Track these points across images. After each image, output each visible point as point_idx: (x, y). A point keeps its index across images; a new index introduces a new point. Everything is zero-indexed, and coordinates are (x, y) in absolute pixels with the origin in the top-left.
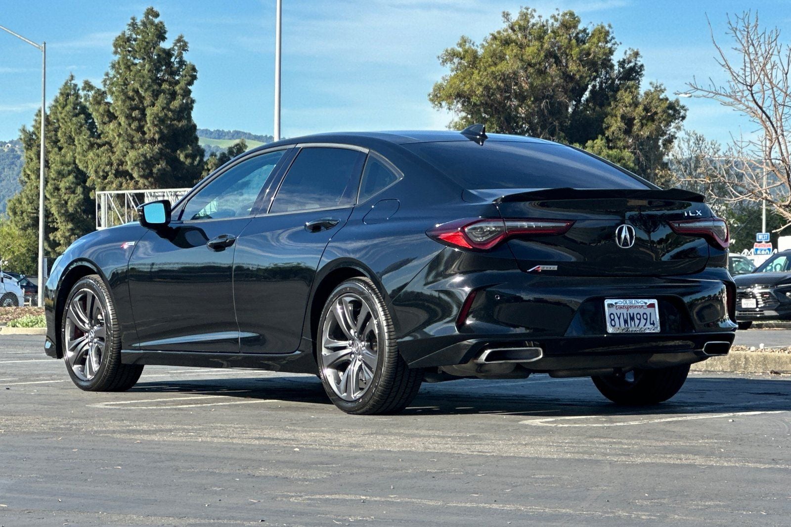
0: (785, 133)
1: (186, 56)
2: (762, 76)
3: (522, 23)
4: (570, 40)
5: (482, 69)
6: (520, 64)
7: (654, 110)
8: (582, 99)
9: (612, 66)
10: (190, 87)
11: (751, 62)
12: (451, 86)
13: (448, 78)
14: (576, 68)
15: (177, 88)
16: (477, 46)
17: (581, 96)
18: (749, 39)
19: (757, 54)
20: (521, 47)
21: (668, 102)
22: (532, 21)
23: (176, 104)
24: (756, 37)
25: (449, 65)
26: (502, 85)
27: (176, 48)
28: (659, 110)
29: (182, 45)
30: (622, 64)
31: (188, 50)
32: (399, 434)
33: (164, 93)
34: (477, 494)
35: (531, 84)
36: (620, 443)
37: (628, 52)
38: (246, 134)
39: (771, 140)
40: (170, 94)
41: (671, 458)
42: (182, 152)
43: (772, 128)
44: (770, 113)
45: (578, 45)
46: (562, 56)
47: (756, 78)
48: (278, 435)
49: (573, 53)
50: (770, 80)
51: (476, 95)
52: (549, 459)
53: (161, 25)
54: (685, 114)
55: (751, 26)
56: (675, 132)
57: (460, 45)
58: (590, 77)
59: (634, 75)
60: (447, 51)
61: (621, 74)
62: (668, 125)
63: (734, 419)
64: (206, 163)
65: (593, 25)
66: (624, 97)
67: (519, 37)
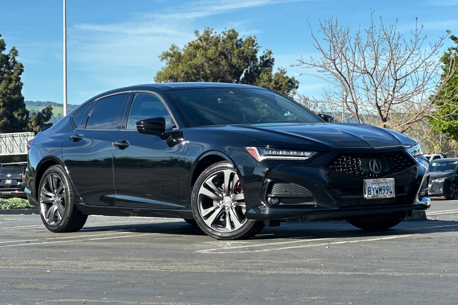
0: (354, 88)
1: (17, 59)
2: (340, 55)
3: (206, 36)
4: (233, 45)
5: (184, 63)
6: (205, 59)
7: (280, 83)
8: (240, 78)
9: (257, 60)
10: (20, 76)
11: (334, 47)
12: (166, 73)
13: (165, 68)
14: (236, 61)
15: (12, 76)
16: (181, 50)
17: (240, 77)
18: (332, 34)
19: (337, 42)
20: (206, 50)
21: (288, 79)
22: (211, 35)
23: (12, 86)
24: (336, 33)
25: (165, 61)
26: (195, 71)
27: (11, 54)
28: (283, 84)
29: (15, 52)
30: (262, 58)
31: (18, 55)
32: (117, 260)
33: (5, 80)
34: (161, 296)
35: (211, 70)
36: (257, 262)
37: (266, 52)
38: (54, 103)
39: (346, 91)
40: (8, 80)
41: (289, 270)
42: (16, 112)
43: (347, 85)
44: (346, 76)
45: (237, 48)
46: (228, 54)
47: (337, 56)
48: (39, 263)
49: (234, 52)
50: (345, 57)
51: (181, 77)
52: (210, 273)
53: (2, 41)
54: (298, 85)
55: (333, 26)
56: (292, 96)
57: (171, 49)
58: (244, 66)
59: (269, 64)
60: (164, 53)
61: (261, 63)
62: (289, 91)
63: (329, 246)
64: (30, 118)
65: (246, 37)
66: (264, 77)
67: (204, 44)
